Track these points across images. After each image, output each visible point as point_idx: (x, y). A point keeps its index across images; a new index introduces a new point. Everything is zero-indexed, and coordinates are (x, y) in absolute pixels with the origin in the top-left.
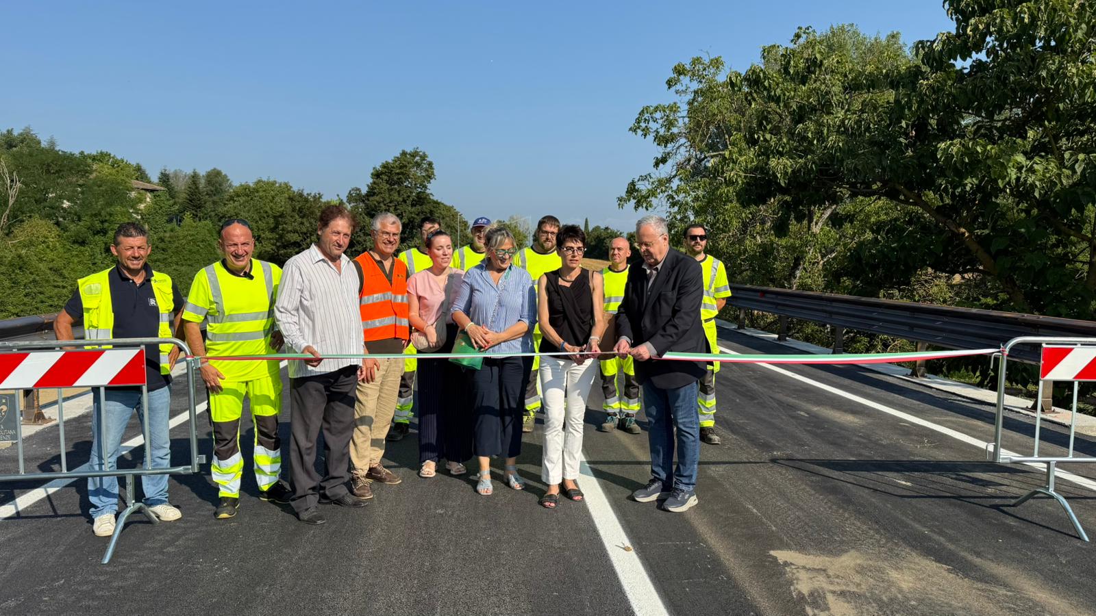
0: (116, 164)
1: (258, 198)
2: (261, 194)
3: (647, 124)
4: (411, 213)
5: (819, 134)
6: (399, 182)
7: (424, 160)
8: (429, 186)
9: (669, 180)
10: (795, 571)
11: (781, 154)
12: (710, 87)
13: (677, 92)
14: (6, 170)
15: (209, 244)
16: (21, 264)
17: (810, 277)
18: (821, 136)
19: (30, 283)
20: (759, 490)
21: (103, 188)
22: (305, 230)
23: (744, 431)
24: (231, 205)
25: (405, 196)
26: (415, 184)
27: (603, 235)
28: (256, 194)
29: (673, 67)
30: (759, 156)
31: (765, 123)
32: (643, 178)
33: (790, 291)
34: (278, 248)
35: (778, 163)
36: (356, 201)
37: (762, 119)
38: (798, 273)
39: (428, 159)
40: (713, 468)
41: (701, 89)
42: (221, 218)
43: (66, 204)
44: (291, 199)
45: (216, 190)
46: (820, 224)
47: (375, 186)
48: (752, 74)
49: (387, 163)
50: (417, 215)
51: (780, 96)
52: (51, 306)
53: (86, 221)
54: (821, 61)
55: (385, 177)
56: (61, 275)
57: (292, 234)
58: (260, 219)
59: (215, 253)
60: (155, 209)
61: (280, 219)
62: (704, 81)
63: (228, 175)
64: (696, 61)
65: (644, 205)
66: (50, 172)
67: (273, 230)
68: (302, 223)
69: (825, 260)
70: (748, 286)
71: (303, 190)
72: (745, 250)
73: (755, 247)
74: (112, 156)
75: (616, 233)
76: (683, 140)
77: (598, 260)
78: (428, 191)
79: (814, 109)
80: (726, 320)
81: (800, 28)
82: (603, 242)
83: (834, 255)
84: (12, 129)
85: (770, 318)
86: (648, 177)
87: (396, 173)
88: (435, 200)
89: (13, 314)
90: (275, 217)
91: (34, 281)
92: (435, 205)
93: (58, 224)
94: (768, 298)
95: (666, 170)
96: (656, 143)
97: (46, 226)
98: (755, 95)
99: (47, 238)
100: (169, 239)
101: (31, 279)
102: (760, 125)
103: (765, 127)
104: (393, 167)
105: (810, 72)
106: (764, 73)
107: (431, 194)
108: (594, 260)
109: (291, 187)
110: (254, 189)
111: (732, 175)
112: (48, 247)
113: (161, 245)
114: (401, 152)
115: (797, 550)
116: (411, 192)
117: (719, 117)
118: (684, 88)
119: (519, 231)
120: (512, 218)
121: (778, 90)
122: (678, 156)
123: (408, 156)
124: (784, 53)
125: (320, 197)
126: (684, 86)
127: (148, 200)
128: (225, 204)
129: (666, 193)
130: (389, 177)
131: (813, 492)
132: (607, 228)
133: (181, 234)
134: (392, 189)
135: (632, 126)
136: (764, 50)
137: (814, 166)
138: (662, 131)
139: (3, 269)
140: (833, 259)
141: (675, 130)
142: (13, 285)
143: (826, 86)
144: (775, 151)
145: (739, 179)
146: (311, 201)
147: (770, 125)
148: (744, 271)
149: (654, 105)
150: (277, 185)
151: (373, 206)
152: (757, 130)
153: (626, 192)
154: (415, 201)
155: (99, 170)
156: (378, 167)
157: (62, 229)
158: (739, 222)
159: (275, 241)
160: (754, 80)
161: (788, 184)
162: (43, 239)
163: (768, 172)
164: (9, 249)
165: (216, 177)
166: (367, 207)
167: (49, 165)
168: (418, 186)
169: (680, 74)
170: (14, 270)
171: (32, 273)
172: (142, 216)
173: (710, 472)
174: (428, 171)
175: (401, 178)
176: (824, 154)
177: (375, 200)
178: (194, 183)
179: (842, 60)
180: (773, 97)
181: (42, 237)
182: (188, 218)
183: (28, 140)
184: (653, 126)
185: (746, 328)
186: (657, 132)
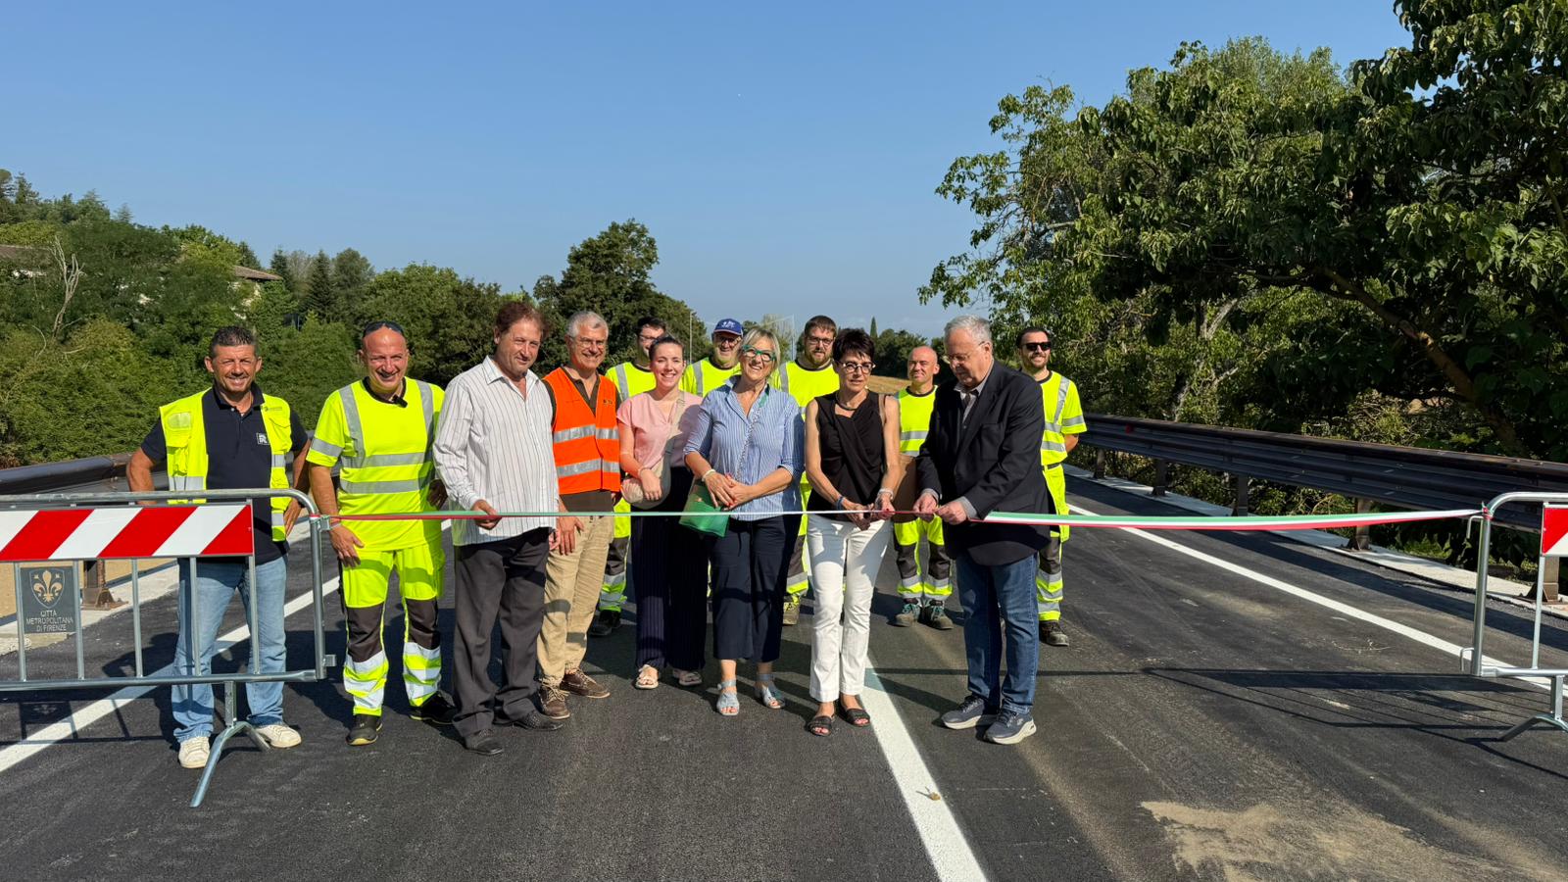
0: (213, 243)
1: (409, 291)
2: (414, 285)
3: (961, 183)
4: (624, 312)
5: (1212, 197)
6: (608, 268)
7: (643, 236)
8: (649, 273)
9: (993, 263)
10: (1178, 832)
11: (1157, 226)
12: (1053, 129)
13: (1005, 137)
14: (61, 253)
15: (342, 356)
16: (80, 384)
17: (1199, 403)
18: (1215, 199)
19: (94, 409)
20: (1125, 713)
21: (195, 277)
22: (475, 336)
23: (1104, 627)
24: (372, 300)
25: (616, 287)
26: (630, 271)
27: (898, 342)
28: (407, 285)
29: (1000, 101)
30: (1124, 228)
31: (1133, 181)
32: (956, 261)
33: (1169, 423)
34: (438, 361)
35: (1153, 238)
36: (547, 294)
37: (1129, 175)
38: (1182, 398)
39: (648, 235)
40: (1058, 680)
41: (1040, 133)
43: (144, 299)
44: (456, 292)
45: (351, 279)
46: (1214, 326)
47: (573, 273)
48: (1115, 110)
49: (591, 241)
50: (633, 314)
51: (1154, 142)
52: (122, 442)
53: (171, 323)
54: (1215, 92)
55: (588, 261)
56: (136, 398)
57: (457, 342)
58: (413, 320)
59: (353, 370)
60: (266, 306)
61: (441, 320)
62: (1044, 120)
63: (367, 258)
64: (1033, 92)
65: (958, 299)
66: (122, 254)
67: (430, 336)
68: (471, 326)
69: (1222, 378)
70: (1109, 416)
71: (473, 279)
72: (1105, 365)
73: (1119, 359)
74: (207, 232)
75: (916, 339)
76: (1013, 206)
77: (891, 379)
78: (648, 281)
79: (1204, 161)
80: (1077, 465)
81: (1183, 44)
82: (897, 353)
83: (1234, 371)
84: (70, 195)
85: (1142, 462)
86: (963, 258)
87: (603, 255)
88: (658, 292)
89: (70, 454)
90: (434, 318)
91: (99, 407)
92: (658, 300)
93: (132, 327)
94: (1139, 433)
95: (990, 248)
96: (974, 211)
97: (115, 330)
98: (1118, 140)
99: (117, 347)
100: (286, 349)
101: (95, 405)
102: (1126, 182)
103: (1133, 187)
104: (599, 247)
105: (1198, 107)
106: (1132, 109)
107: (652, 284)
108: (885, 379)
109: (456, 275)
110: (404, 278)
111: (1085, 255)
112: (118, 360)
113: (274, 357)
114: (611, 225)
115: (1181, 801)
116: (624, 282)
117: (1066, 173)
118: (1015, 131)
120: (766, 318)
121: (1153, 133)
122: (1007, 229)
123: (621, 231)
124: (1161, 80)
125: (497, 289)
126: (1015, 128)
127: (257, 293)
128: (364, 299)
129: (989, 282)
130: (594, 260)
131: (1204, 717)
132: (903, 333)
133: (301, 341)
134: (597, 278)
135: (940, 185)
136: (1132, 76)
137: (1204, 243)
138: (983, 193)
139: (56, 390)
140: (1234, 376)
141: (1002, 191)
142: (69, 413)
143: (1222, 127)
144: (1147, 221)
145: (1095, 262)
146: (484, 296)
147: (1141, 184)
148: (1103, 394)
149: (972, 156)
150: (437, 272)
151: (570, 302)
152: (1122, 191)
153: (931, 281)
154: (630, 294)
155: (189, 251)
156: (578, 247)
157: (138, 335)
158: (1096, 323)
159: (433, 351)
160: (1118, 120)
161: (1168, 269)
162: (112, 348)
163: (1138, 251)
164: (65, 362)
165: (351, 260)
166: (563, 303)
167: (120, 245)
168: (634, 272)
169: (1010, 111)
170: (71, 392)
171: (95, 396)
172: (248, 316)
173: (1053, 686)
174: (647, 251)
175: (609, 262)
176: (1219, 225)
177: (574, 293)
178: (321, 269)
179: (1245, 89)
180: (1145, 144)
181: (111, 345)
182: (311, 318)
183: (92, 211)
184: (970, 185)
185: (1106, 477)
186: (976, 194)
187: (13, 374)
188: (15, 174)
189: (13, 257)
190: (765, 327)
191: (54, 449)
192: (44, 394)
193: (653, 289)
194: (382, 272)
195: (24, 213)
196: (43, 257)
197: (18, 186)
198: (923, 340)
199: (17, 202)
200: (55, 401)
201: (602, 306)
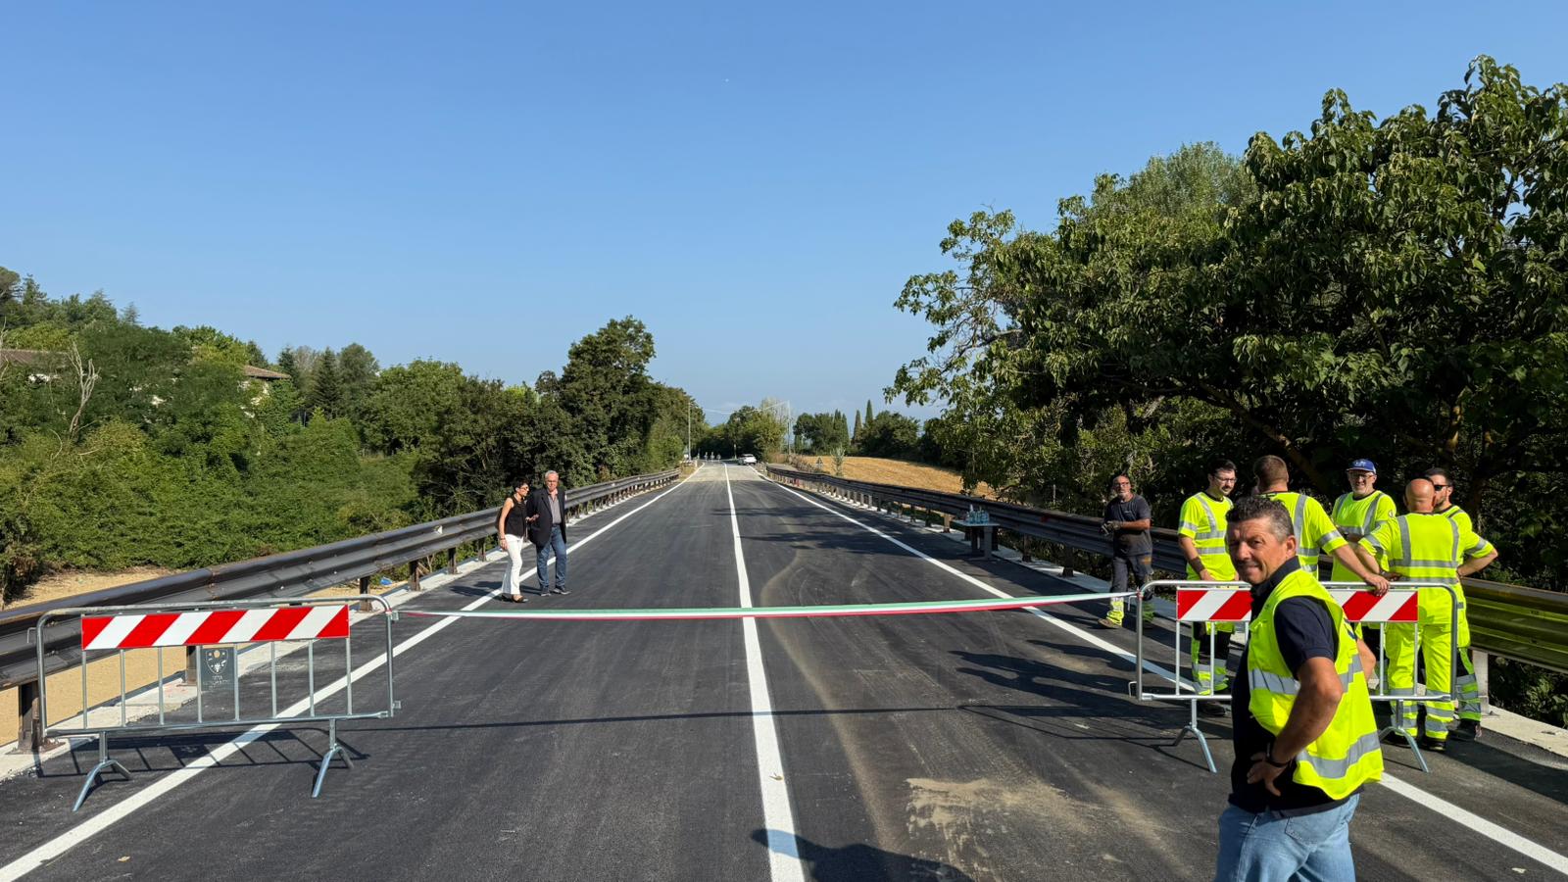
0: (222, 344)
1: (414, 386)
2: (419, 380)
3: (916, 298)
4: (622, 403)
6: (606, 362)
7: (640, 331)
8: (647, 366)
10: (919, 793)
11: (1060, 348)
13: (955, 255)
14: (78, 358)
15: (348, 451)
16: (95, 484)
19: (107, 509)
20: (930, 732)
21: (208, 378)
22: (479, 431)
24: (378, 395)
25: (615, 380)
26: (628, 365)
27: (892, 425)
28: (413, 380)
29: (949, 226)
30: (1036, 348)
31: (1043, 308)
32: (918, 363)
34: (442, 455)
35: (1056, 359)
36: (548, 389)
39: (645, 331)
40: (897, 714)
41: (985, 253)
42: (365, 413)
43: (156, 401)
44: (461, 389)
45: (356, 373)
47: (573, 368)
48: (1021, 253)
49: (590, 337)
50: (631, 405)
52: (134, 540)
53: (183, 423)
54: (1103, 237)
55: (587, 357)
56: (147, 497)
57: (462, 436)
58: (418, 415)
59: (356, 463)
60: (274, 404)
61: (446, 416)
62: (987, 242)
63: (372, 352)
64: (978, 217)
65: (918, 399)
66: (136, 358)
67: (436, 431)
68: (476, 421)
71: (477, 375)
74: (217, 332)
75: (909, 421)
76: (965, 316)
77: (886, 460)
78: (645, 373)
82: (892, 435)
84: (77, 295)
86: (922, 362)
87: (602, 351)
88: (655, 383)
89: (83, 553)
90: (438, 414)
91: (112, 506)
92: (655, 392)
93: (145, 428)
94: (1049, 523)
95: (944, 354)
96: (929, 321)
97: (129, 431)
99: (130, 447)
100: (293, 445)
101: (108, 505)
103: (1044, 314)
104: (598, 343)
105: (1091, 250)
106: (1035, 252)
107: (650, 377)
108: (879, 460)
109: (461, 370)
110: (410, 373)
111: (1002, 372)
112: (131, 460)
113: (282, 453)
114: (609, 322)
115: (933, 777)
116: (622, 376)
118: (964, 251)
119: (774, 422)
120: (764, 403)
122: (961, 335)
123: (619, 327)
125: (500, 385)
126: (964, 248)
127: (265, 392)
128: (369, 395)
130: (593, 355)
132: (896, 415)
133: (309, 437)
134: (597, 372)
135: (898, 300)
137: (1096, 364)
138: (937, 306)
139: (71, 491)
141: (953, 304)
142: (84, 512)
144: (1053, 344)
145: (1011, 378)
146: (488, 392)
147: (1050, 310)
149: (924, 275)
150: (442, 367)
151: (571, 395)
153: (896, 382)
154: (628, 387)
155: (200, 353)
156: (578, 343)
157: (151, 435)
159: (438, 446)
160: (1025, 259)
161: (1066, 385)
162: (125, 449)
163: (1043, 370)
164: (80, 464)
165: (356, 355)
166: (563, 396)
167: (135, 350)
168: (632, 366)
169: (956, 235)
170: (85, 493)
171: (109, 496)
172: (256, 414)
173: (891, 717)
174: (645, 346)
175: (608, 357)
177: (574, 388)
178: (327, 365)
179: (1136, 229)
181: (124, 446)
182: (318, 413)
183: (98, 310)
184: (924, 299)
185: (1033, 560)
186: (930, 306)
187: (33, 478)
188: (23, 275)
189: (31, 362)
190: (762, 411)
191: (68, 548)
192: (60, 495)
193: (650, 381)
194: (388, 368)
195: (31, 313)
196: (59, 362)
197: (26, 287)
198: (916, 422)
199: (24, 303)
200: (70, 502)
201: (601, 399)
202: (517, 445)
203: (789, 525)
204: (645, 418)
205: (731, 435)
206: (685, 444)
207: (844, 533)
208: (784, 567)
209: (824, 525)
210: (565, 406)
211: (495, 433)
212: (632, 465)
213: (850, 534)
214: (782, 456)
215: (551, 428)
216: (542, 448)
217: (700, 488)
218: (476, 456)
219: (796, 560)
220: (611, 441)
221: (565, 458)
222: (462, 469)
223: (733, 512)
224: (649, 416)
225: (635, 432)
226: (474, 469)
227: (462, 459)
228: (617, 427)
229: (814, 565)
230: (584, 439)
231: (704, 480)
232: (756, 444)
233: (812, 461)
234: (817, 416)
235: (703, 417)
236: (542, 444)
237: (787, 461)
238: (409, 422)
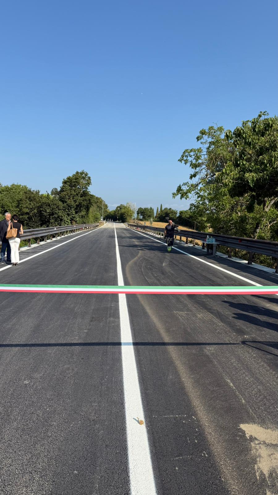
2: (13, 191)
3: (187, 158)
4: (80, 200)
5: (270, 161)
6: (75, 186)
7: (87, 176)
8: (89, 188)
9: (197, 185)
10: (258, 447)
11: (251, 171)
12: (217, 140)
13: (201, 143)
17: (264, 232)
18: (271, 162)
20: (235, 366)
22: (31, 207)
23: (228, 320)
25: (78, 192)
26: (82, 187)
27: (169, 212)
28: (12, 191)
29: (200, 131)
30: (240, 172)
31: (243, 156)
32: (185, 184)
33: (254, 240)
35: (249, 175)
36: (55, 194)
37: (242, 154)
38: (258, 230)
39: (88, 176)
40: (208, 347)
41: (213, 142)
44: (26, 193)
46: (269, 207)
47: (64, 187)
48: (237, 131)
49: (70, 177)
50: (83, 201)
51: (251, 142)
54: (272, 125)
55: (69, 184)
57: (26, 209)
58: (13, 202)
61: (20, 202)
62: (214, 138)
64: (211, 128)
65: (185, 197)
67: (17, 207)
68: (30, 204)
69: (271, 224)
70: (234, 237)
71: (31, 189)
72: (233, 219)
73: (237, 218)
75: (174, 211)
76: (204, 166)
78: (88, 190)
79: (267, 149)
80: (222, 253)
81: (261, 112)
82: (169, 215)
83: (275, 222)
85: (244, 252)
86: (187, 183)
87: (74, 182)
88: (91, 194)
90: (18, 201)
92: (91, 197)
94: (243, 243)
95: (195, 180)
96: (191, 167)
98: (238, 142)
102: (241, 156)
103: (243, 158)
104: (72, 179)
105: (266, 130)
106: (243, 130)
107: (89, 192)
109: (27, 187)
110: (11, 188)
111: (226, 181)
114: (76, 172)
115: (259, 423)
116: (80, 191)
117: (221, 155)
119: (130, 210)
120: (128, 203)
121: (250, 139)
122: (202, 174)
123: (79, 174)
124: (253, 121)
125: (39, 192)
126: (205, 140)
129: (195, 191)
130: (71, 183)
132: (170, 209)
134: (72, 189)
135: (180, 158)
136: (243, 123)
137: (267, 177)
138: (194, 162)
140: (275, 224)
141: (200, 161)
143: (274, 137)
144: (248, 170)
145: (230, 183)
146: (34, 194)
147: (246, 157)
148: (232, 229)
149: (190, 149)
150: (21, 187)
151: (63, 196)
152: (240, 159)
153: (177, 191)
154: (82, 195)
156: (65, 179)
158: (230, 205)
159: (18, 212)
160: (238, 134)
161: (254, 186)
163: (244, 180)
166: (60, 197)
168: (84, 187)
169: (203, 134)
173: (205, 350)
174: (88, 181)
175: (76, 184)
176: (273, 171)
177: (64, 194)
180: (247, 143)
184: (190, 159)
185: (232, 257)
186: (191, 162)
190: (127, 206)
193: (90, 193)
198: (177, 211)
201: (73, 198)
202: (44, 212)
203: (136, 242)
204: (88, 206)
205: (116, 214)
206: (101, 216)
207: (156, 245)
208: (135, 257)
209: (149, 242)
210: (61, 200)
211: (37, 208)
212: (83, 221)
213: (158, 245)
214: (133, 221)
215: (56, 207)
216: (53, 214)
217: (105, 229)
218: (31, 216)
219: (139, 255)
220: (76, 213)
221: (60, 218)
222: (26, 220)
223: (116, 237)
224: (89, 205)
225: (84, 210)
226: (30, 220)
227: (26, 217)
228: (78, 208)
229: (147, 257)
230: (67, 212)
231: (107, 227)
232: (125, 217)
233: (142, 223)
234: (144, 208)
235: (108, 207)
236: (53, 213)
237: (134, 223)
238: (10, 205)
